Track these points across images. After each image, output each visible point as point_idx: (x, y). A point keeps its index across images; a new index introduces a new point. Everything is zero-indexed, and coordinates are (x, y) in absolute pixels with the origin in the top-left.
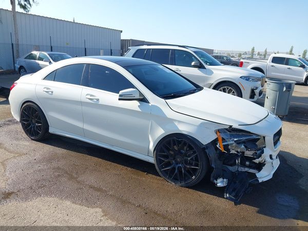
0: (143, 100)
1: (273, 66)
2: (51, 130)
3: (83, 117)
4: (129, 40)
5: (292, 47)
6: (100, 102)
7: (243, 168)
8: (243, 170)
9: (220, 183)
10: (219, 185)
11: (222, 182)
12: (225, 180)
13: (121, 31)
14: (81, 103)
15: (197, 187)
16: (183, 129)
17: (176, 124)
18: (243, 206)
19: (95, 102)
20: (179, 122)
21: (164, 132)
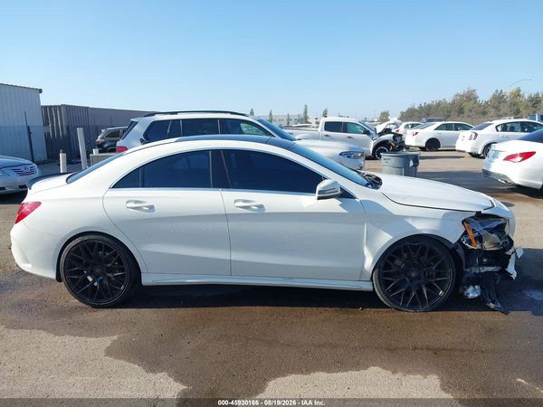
0: (345, 195)
1: (327, 136)
2: (147, 279)
3: (230, 242)
4: (60, 107)
5: (306, 106)
6: (268, 210)
7: (481, 268)
8: (482, 271)
9: (472, 292)
10: (471, 295)
11: (475, 290)
12: (476, 287)
13: (40, 91)
14: (227, 217)
15: (446, 306)
16: (423, 227)
17: (410, 221)
18: (513, 313)
19: (255, 210)
20: (414, 218)
21: (391, 237)
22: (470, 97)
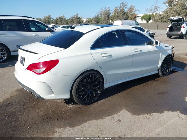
22: (49, 18)
